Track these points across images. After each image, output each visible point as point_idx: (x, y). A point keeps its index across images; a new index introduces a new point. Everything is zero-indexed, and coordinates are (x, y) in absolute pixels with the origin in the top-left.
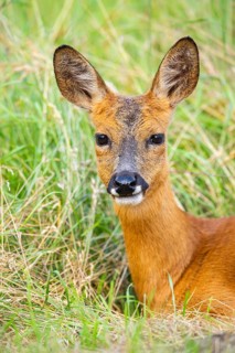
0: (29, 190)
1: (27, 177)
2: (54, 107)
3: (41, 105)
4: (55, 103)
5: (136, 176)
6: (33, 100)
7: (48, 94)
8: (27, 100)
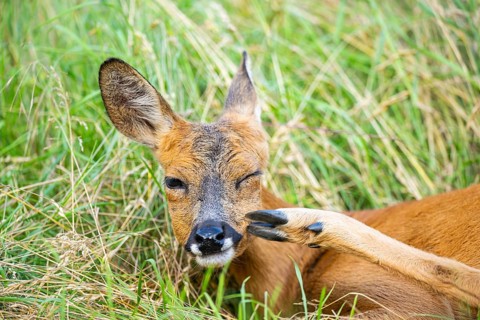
0: (109, 149)
1: (106, 132)
2: (144, 37)
3: (125, 34)
4: (144, 31)
5: (224, 226)
6: (115, 27)
7: (135, 20)
8: (106, 27)
